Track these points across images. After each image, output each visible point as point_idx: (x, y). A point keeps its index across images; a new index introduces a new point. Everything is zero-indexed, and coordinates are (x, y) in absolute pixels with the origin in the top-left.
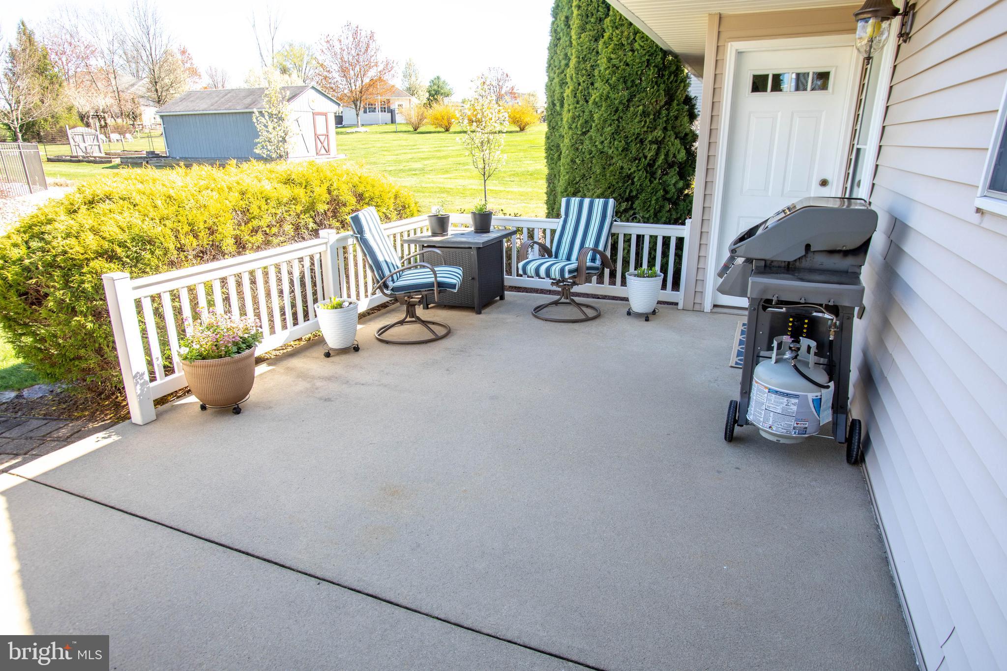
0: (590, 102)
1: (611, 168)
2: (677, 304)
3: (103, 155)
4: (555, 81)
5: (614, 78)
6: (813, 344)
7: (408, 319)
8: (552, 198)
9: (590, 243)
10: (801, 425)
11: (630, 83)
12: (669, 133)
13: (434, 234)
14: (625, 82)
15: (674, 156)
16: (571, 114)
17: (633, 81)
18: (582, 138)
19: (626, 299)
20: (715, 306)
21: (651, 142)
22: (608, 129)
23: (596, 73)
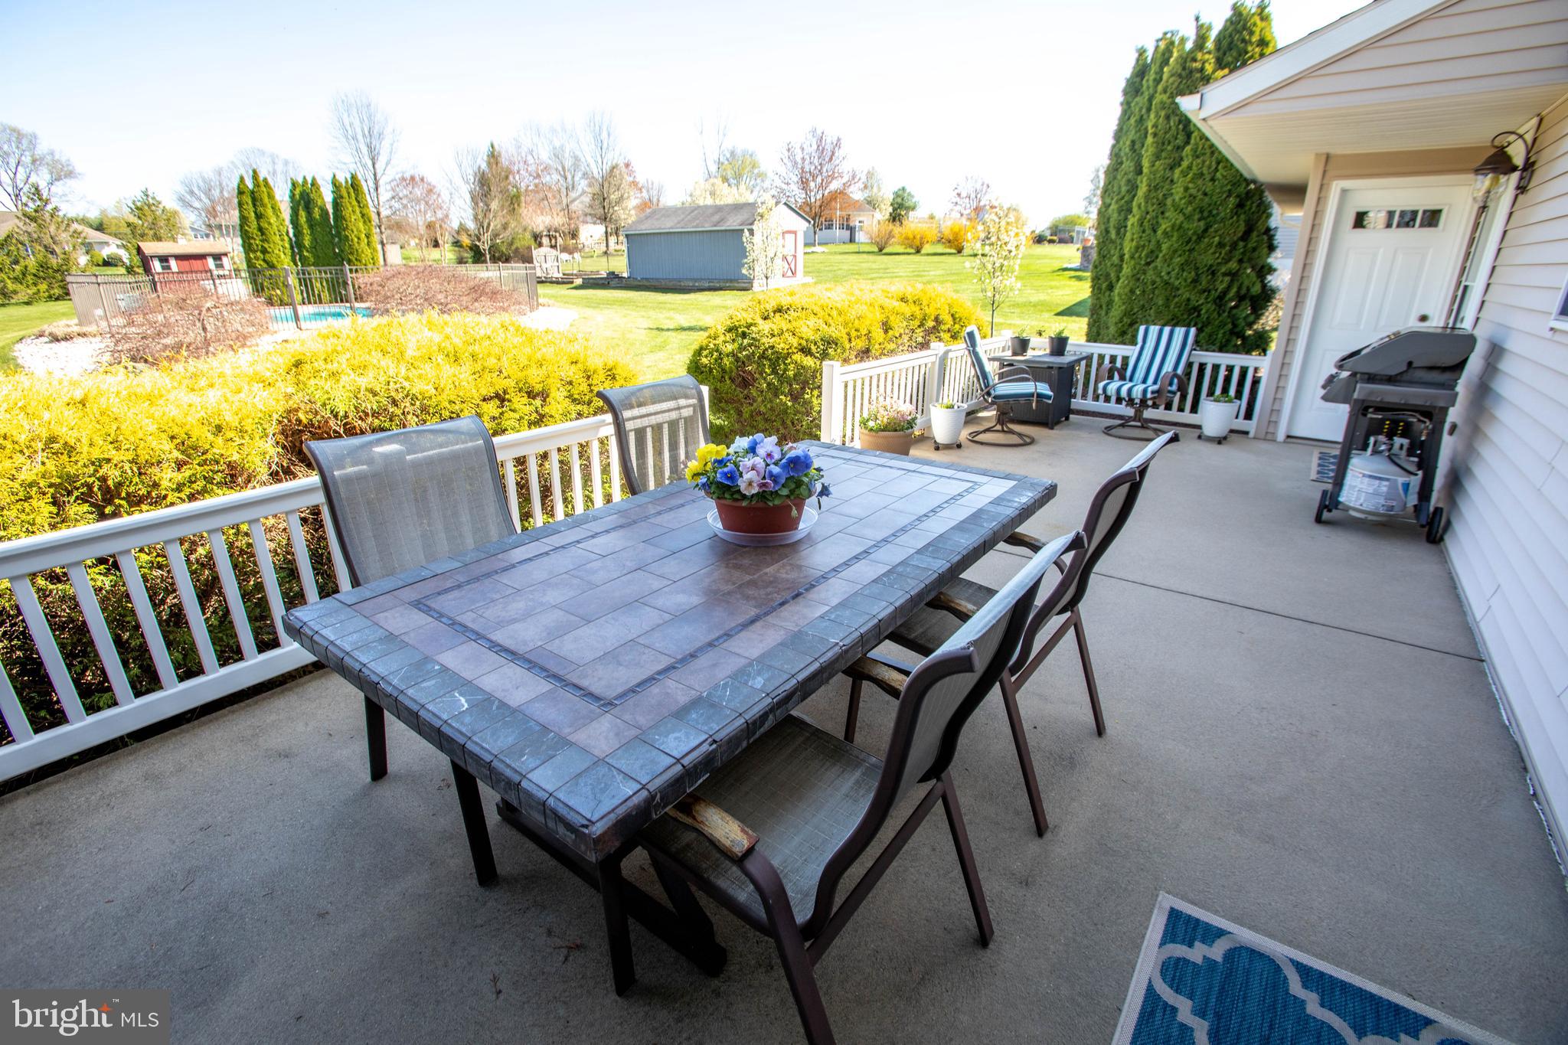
0: (1159, 232)
1: (1177, 300)
2: (1247, 433)
3: (561, 275)
4: (1112, 207)
5: (1190, 208)
6: (1406, 442)
7: (999, 427)
8: (1094, 329)
9: (1168, 367)
10: (1390, 503)
11: (1206, 214)
12: (1244, 265)
13: (1015, 354)
14: (1201, 212)
15: (1248, 289)
16: (1134, 243)
17: (1210, 212)
18: (1146, 268)
19: (1199, 427)
20: (1289, 437)
21: (1225, 274)
22: (1177, 260)
23: (1169, 202)
